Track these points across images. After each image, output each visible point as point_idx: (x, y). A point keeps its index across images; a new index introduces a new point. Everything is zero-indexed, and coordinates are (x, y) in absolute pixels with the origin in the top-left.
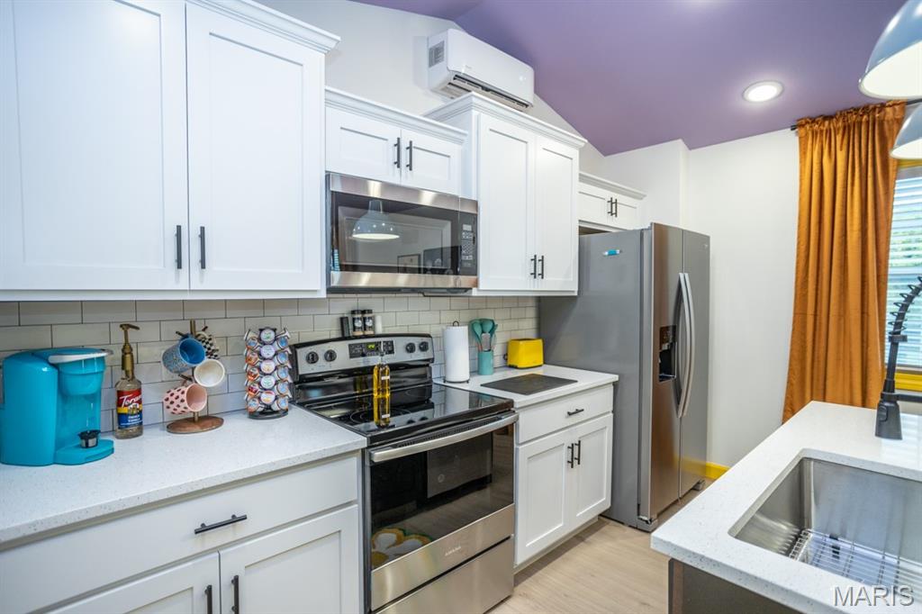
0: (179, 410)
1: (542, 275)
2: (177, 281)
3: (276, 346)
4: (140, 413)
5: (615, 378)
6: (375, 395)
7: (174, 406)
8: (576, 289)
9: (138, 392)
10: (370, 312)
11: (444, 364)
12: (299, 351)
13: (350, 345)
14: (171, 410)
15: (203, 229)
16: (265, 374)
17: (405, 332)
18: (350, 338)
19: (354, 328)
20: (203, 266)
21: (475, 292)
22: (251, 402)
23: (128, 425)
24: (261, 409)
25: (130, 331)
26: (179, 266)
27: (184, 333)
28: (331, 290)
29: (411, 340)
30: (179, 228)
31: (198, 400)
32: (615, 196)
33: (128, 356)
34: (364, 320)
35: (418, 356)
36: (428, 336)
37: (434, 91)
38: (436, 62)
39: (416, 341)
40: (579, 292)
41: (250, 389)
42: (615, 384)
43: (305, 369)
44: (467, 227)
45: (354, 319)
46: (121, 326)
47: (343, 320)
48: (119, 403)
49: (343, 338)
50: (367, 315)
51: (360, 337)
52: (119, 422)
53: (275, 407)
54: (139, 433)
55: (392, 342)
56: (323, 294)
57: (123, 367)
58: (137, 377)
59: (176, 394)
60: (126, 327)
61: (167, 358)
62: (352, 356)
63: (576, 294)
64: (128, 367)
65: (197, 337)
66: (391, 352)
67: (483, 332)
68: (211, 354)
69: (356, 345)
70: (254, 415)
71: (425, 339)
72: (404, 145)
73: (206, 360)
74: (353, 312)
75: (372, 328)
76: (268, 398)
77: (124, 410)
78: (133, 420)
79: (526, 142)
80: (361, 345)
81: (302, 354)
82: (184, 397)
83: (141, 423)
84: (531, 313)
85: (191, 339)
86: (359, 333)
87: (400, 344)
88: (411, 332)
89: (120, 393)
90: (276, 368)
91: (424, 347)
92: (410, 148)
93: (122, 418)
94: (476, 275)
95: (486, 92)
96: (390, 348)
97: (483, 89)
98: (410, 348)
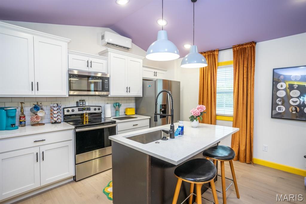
0: (34, 121)
1: (129, 92)
2: (32, 93)
3: (58, 108)
4: (25, 121)
5: (150, 117)
6: (84, 120)
7: (33, 120)
8: (142, 95)
9: (25, 117)
10: (85, 100)
11: (105, 114)
12: (65, 109)
13: (78, 108)
14: (32, 121)
15: (38, 83)
16: (55, 114)
17: (95, 105)
18: (79, 107)
19: (80, 104)
20: (38, 90)
21: (109, 96)
22: (52, 120)
23: (22, 124)
24: (54, 122)
25: (23, 104)
26: (32, 90)
27: (35, 104)
28: (69, 95)
29: (96, 107)
30: (32, 82)
31: (39, 119)
32: (156, 71)
33: (22, 109)
35: (97, 111)
36: (101, 106)
37: (103, 46)
38: (103, 39)
40: (143, 96)
41: (51, 117)
42: (150, 119)
43: (66, 113)
45: (80, 102)
46: (21, 103)
47: (77, 103)
48: (20, 119)
49: (77, 107)
50: (84, 101)
52: (20, 123)
53: (57, 121)
54: (25, 125)
55: (90, 108)
56: (68, 96)
57: (21, 111)
58: (24, 114)
59: (33, 117)
60: (22, 103)
61: (31, 110)
62: (79, 111)
63: (142, 96)
64: (22, 111)
65: (38, 105)
66: (90, 110)
67: (116, 106)
68: (42, 109)
69: (80, 108)
70: (52, 123)
71: (99, 107)
72: (90, 62)
73: (40, 110)
74: (80, 100)
75: (85, 104)
76: (55, 119)
77: (21, 121)
78: (23, 123)
79: (125, 59)
80: (81, 108)
81: (66, 110)
82: (35, 118)
83: (25, 124)
84: (134, 101)
85: (37, 105)
86: (81, 105)
87: (92, 108)
88: (96, 105)
89: (20, 117)
90: (57, 112)
91: (99, 109)
92: (91, 62)
93: (21, 122)
94: (109, 91)
95: (116, 46)
96: (89, 109)
97: (116, 45)
98: (95, 110)
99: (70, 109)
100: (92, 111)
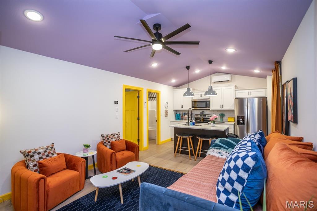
1: (223, 107)
20: (183, 108)
30: (181, 105)
34: (203, 113)
42: (234, 124)
44: (208, 102)
71: (211, 115)
79: (220, 89)
92: (202, 95)
96: (205, 116)
98: (208, 116)
99: (197, 115)
100: (207, 117)
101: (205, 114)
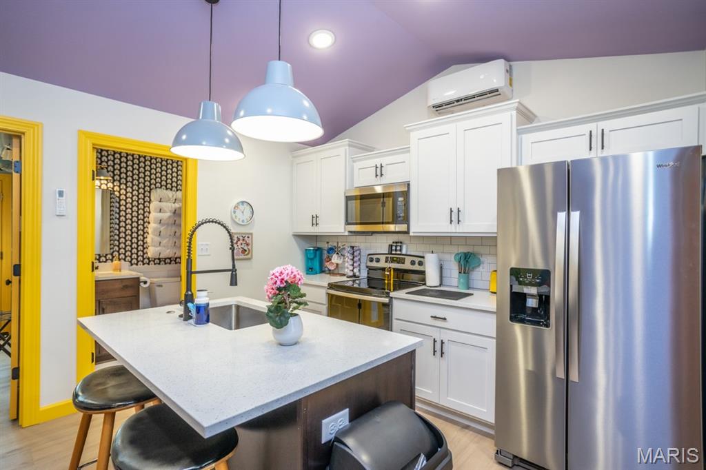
10: (401, 243)
13: (387, 257)
17: (413, 254)
18: (389, 254)
19: (393, 250)
21: (411, 234)
26: (313, 226)
29: (415, 259)
34: (396, 246)
35: (416, 267)
36: (424, 258)
39: (417, 260)
43: (368, 263)
44: (401, 199)
47: (391, 246)
50: (398, 244)
51: (398, 254)
55: (405, 258)
62: (386, 262)
66: (404, 263)
69: (393, 258)
71: (422, 259)
74: (393, 243)
75: (401, 250)
87: (408, 260)
88: (416, 255)
91: (420, 263)
92: (381, 166)
94: (409, 223)
95: (459, 103)
96: (402, 261)
97: (458, 101)
98: (413, 263)
99: (374, 257)
100: (407, 265)
101: (404, 252)
